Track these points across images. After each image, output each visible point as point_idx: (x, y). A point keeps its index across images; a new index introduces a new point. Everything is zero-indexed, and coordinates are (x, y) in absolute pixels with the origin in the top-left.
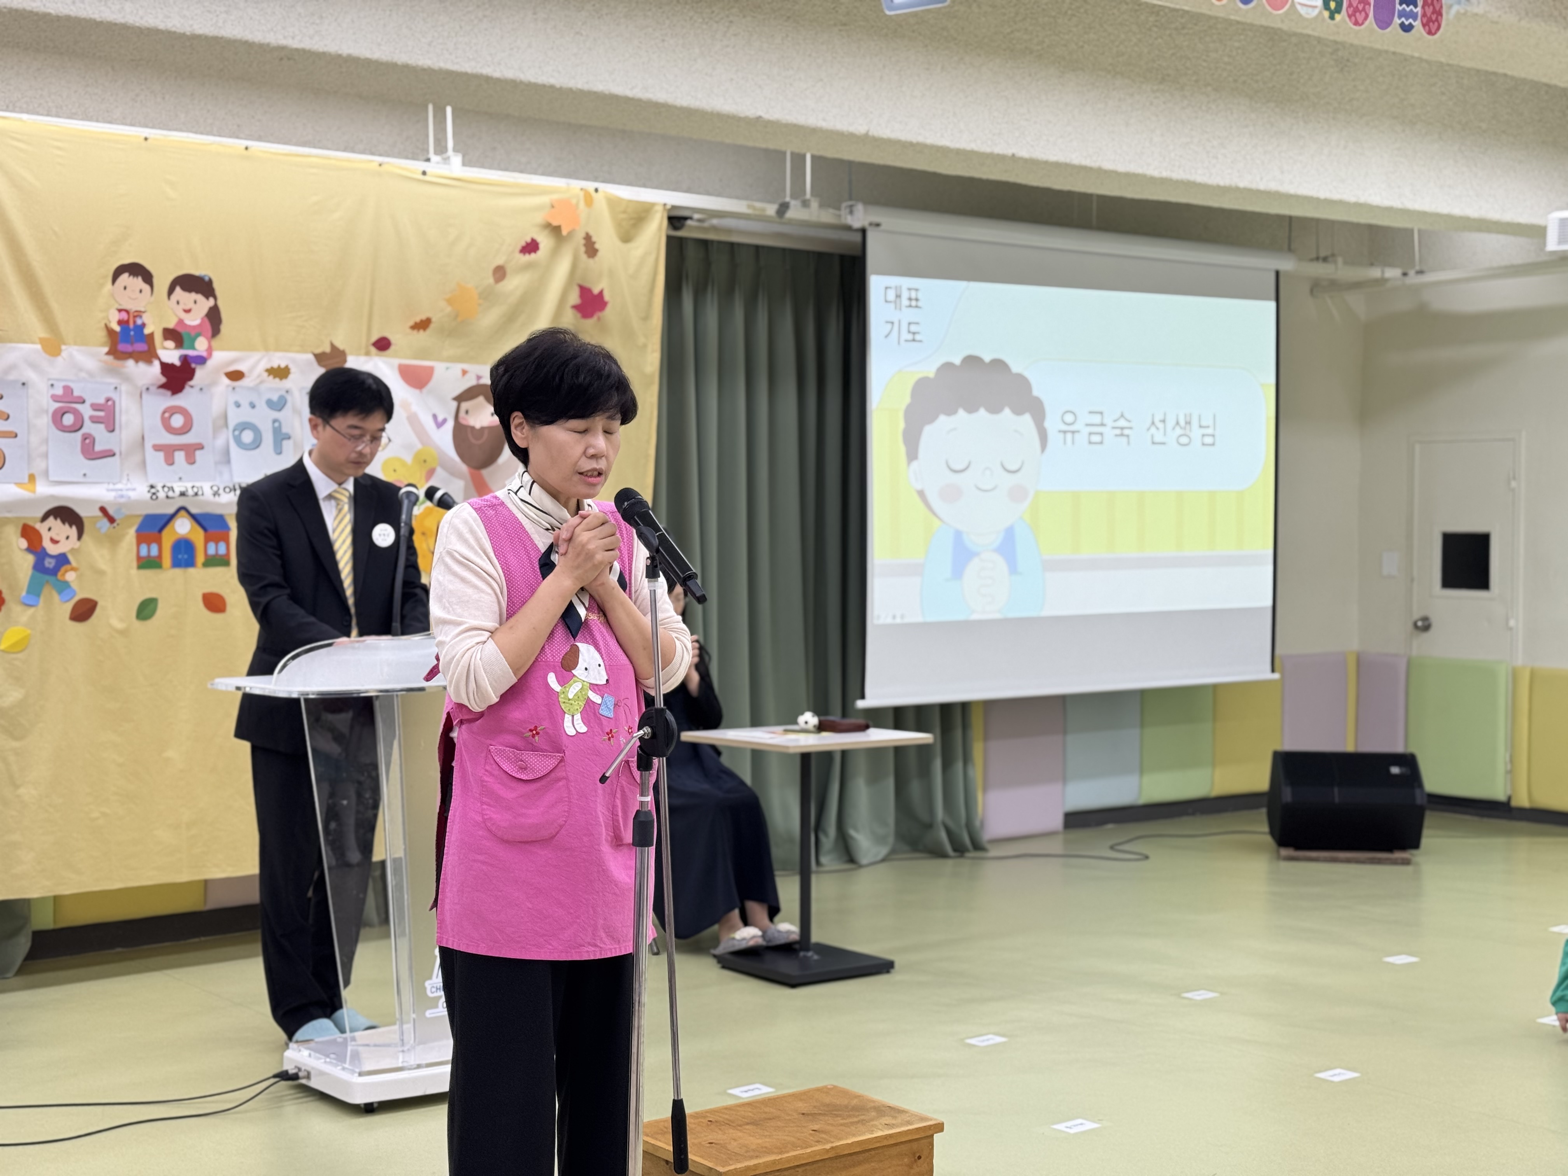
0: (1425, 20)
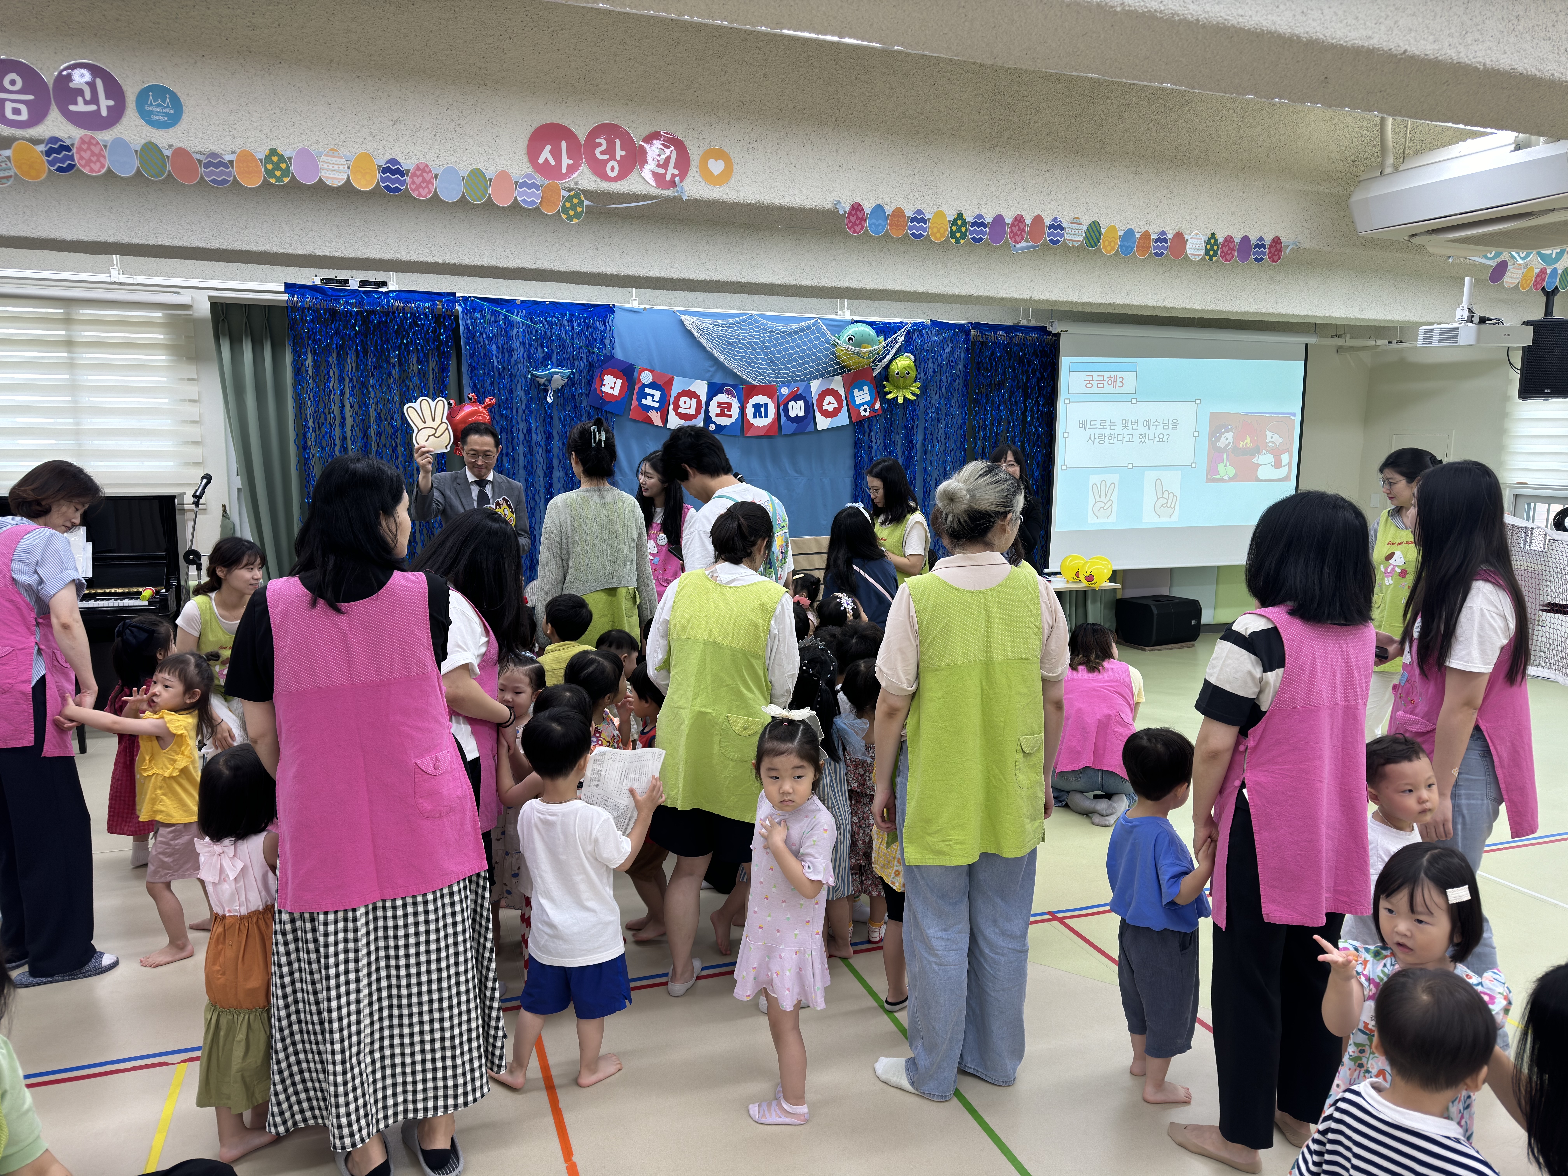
0: (1270, 255)
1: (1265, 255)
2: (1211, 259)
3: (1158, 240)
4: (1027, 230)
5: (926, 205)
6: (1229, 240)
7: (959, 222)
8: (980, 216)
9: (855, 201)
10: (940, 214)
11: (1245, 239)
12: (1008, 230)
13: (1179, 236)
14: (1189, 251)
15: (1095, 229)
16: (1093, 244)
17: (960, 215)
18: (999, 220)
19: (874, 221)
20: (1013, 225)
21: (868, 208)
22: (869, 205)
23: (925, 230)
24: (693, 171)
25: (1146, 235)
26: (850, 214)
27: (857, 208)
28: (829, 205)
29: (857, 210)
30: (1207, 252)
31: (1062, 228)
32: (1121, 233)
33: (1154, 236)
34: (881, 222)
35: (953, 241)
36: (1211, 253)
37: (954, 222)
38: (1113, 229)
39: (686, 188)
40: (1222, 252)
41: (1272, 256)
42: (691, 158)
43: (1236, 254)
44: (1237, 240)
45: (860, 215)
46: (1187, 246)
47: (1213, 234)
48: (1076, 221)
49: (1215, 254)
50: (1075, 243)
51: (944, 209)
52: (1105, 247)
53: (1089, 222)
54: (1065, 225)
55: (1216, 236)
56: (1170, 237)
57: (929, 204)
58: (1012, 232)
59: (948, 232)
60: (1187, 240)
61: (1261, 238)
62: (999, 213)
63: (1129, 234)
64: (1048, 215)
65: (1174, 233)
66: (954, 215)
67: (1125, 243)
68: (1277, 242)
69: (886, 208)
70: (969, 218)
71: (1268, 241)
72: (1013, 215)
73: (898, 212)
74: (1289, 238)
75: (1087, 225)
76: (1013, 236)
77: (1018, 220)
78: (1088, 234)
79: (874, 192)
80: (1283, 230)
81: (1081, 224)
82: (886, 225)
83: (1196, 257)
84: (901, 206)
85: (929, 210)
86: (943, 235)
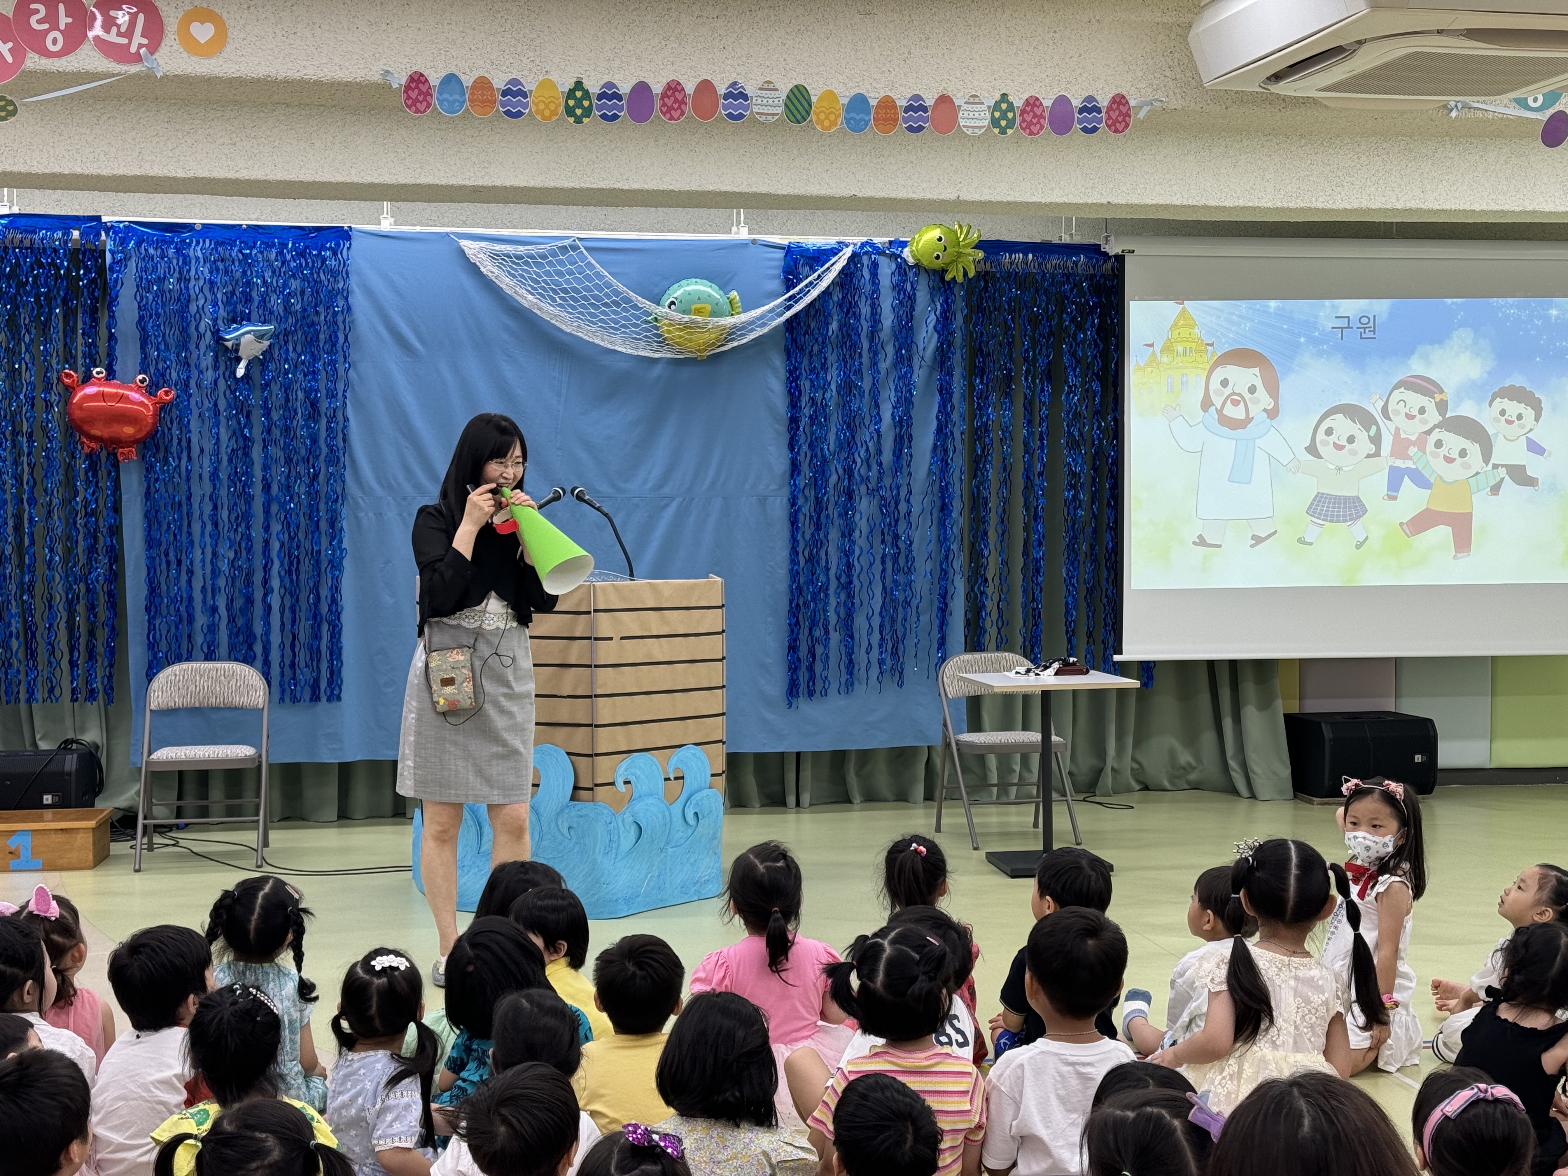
1: (1100, 123)
2: (1003, 132)
3: (908, 109)
4: (689, 101)
5: (526, 73)
6: (1033, 103)
7: (579, 94)
8: (610, 85)
9: (415, 69)
10: (548, 84)
11: (1062, 101)
12: (658, 104)
13: (944, 100)
14: (962, 123)
15: (800, 96)
16: (799, 117)
17: (579, 85)
18: (642, 89)
19: (446, 96)
20: (664, 95)
21: (434, 79)
22: (436, 76)
23: (526, 106)
24: (170, 41)
25: (887, 103)
26: (408, 88)
27: (417, 80)
28: (375, 76)
29: (419, 81)
30: (995, 122)
31: (745, 97)
32: (845, 101)
33: (902, 103)
34: (457, 97)
35: (572, 120)
36: (1003, 123)
37: (571, 94)
38: (830, 95)
39: (161, 62)
40: (1024, 121)
41: (1114, 124)
42: (165, 22)
43: (1046, 123)
44: (1048, 103)
45: (424, 89)
46: (960, 114)
47: (1004, 96)
48: (768, 86)
49: (1011, 124)
50: (769, 118)
51: (554, 77)
52: (820, 122)
53: (791, 86)
54: (749, 91)
55: (1011, 98)
56: (929, 102)
57: (530, 71)
58: (664, 105)
59: (562, 108)
60: (959, 107)
61: (1090, 99)
62: (642, 79)
63: (859, 102)
64: (722, 79)
65: (936, 97)
66: (569, 84)
67: (853, 115)
68: (1120, 103)
69: (463, 78)
70: (594, 87)
71: (1104, 102)
72: (664, 82)
73: (483, 84)
74: (1141, 96)
75: (788, 90)
76: (668, 111)
77: (674, 88)
78: (789, 103)
79: (443, 57)
80: (1129, 85)
81: (777, 90)
82: (464, 101)
83: (976, 130)
84: (486, 75)
85: (529, 79)
86: (554, 113)
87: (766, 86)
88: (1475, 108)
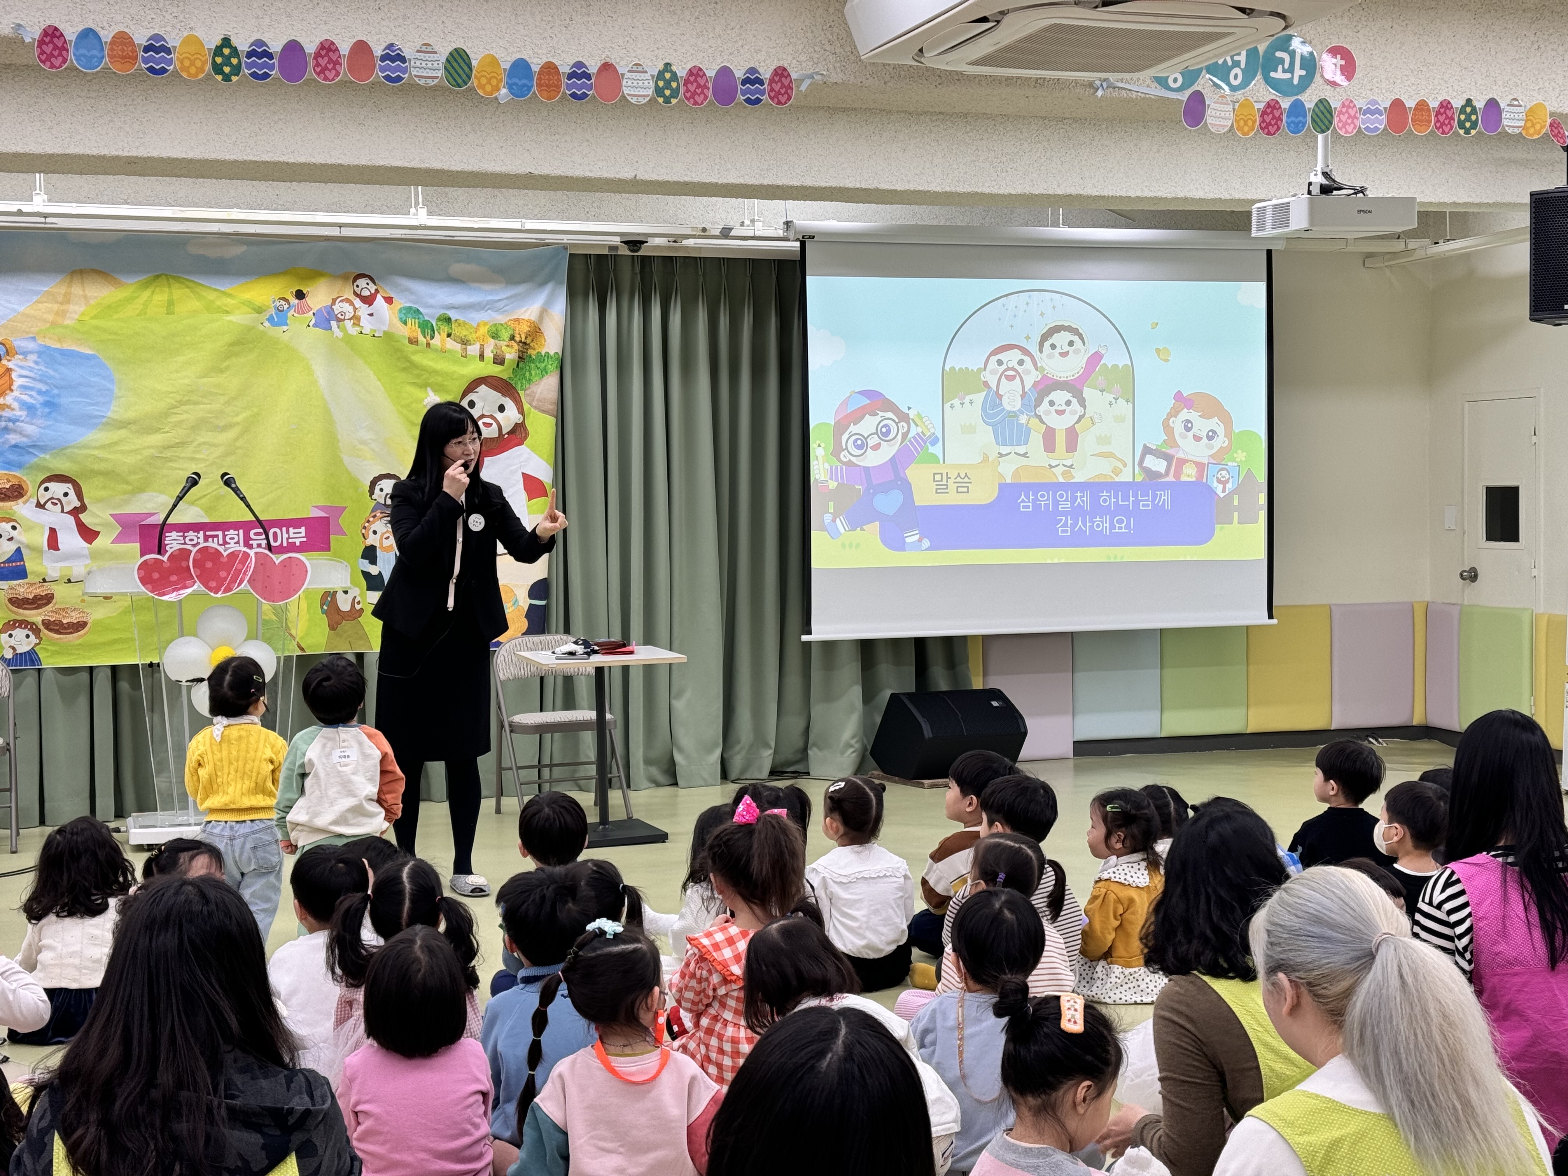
0: (772, 94)
1: (763, 94)
2: (667, 101)
3: (570, 76)
4: (344, 63)
5: (169, 29)
6: (696, 73)
7: (226, 51)
8: (259, 43)
9: (49, 23)
10: (191, 40)
11: (725, 72)
12: (311, 63)
13: (607, 67)
14: (626, 91)
15: (460, 61)
16: (460, 81)
17: (226, 42)
18: (293, 48)
19: (82, 51)
20: (317, 55)
21: (70, 33)
22: (72, 30)
23: (170, 62)
25: (550, 68)
26: (41, 42)
27: (51, 34)
29: (53, 36)
30: (659, 91)
31: (403, 59)
32: (507, 66)
33: (565, 69)
34: (95, 52)
35: (219, 78)
36: (667, 92)
37: (218, 51)
38: (491, 59)
40: (687, 91)
41: (776, 96)
43: (710, 93)
44: (711, 73)
45: (59, 43)
46: (624, 83)
47: (668, 65)
48: (426, 49)
49: (675, 93)
50: (430, 81)
51: (200, 33)
52: (482, 87)
53: (450, 49)
54: (407, 53)
55: (674, 68)
56: (593, 69)
57: (174, 27)
58: (318, 65)
59: (208, 66)
60: (623, 75)
61: (752, 70)
62: (294, 38)
63: (520, 67)
64: (379, 40)
65: (599, 65)
66: (217, 41)
67: (516, 80)
68: (782, 75)
69: (101, 33)
70: (243, 45)
71: (766, 74)
72: (317, 42)
73: (122, 39)
74: (802, 69)
75: (447, 54)
76: (322, 72)
77: (327, 48)
78: (448, 66)
79: (79, 11)
80: (790, 58)
81: (435, 53)
82: (103, 57)
83: (641, 99)
84: (126, 30)
85: (173, 35)
86: (201, 70)
87: (424, 48)
88: (1119, 88)
